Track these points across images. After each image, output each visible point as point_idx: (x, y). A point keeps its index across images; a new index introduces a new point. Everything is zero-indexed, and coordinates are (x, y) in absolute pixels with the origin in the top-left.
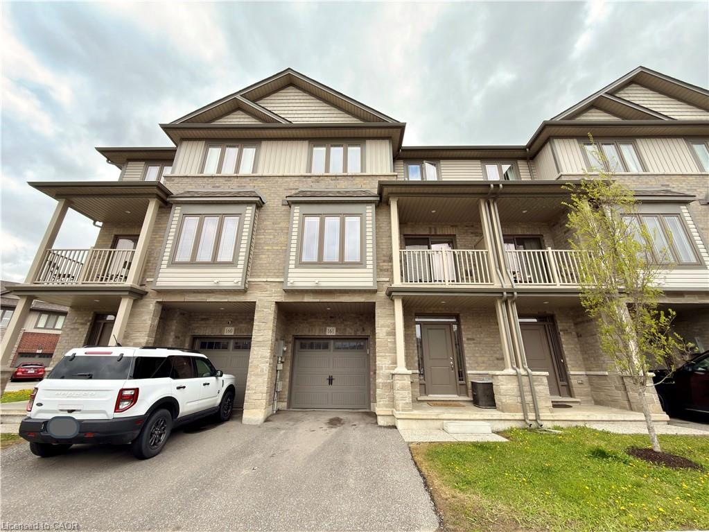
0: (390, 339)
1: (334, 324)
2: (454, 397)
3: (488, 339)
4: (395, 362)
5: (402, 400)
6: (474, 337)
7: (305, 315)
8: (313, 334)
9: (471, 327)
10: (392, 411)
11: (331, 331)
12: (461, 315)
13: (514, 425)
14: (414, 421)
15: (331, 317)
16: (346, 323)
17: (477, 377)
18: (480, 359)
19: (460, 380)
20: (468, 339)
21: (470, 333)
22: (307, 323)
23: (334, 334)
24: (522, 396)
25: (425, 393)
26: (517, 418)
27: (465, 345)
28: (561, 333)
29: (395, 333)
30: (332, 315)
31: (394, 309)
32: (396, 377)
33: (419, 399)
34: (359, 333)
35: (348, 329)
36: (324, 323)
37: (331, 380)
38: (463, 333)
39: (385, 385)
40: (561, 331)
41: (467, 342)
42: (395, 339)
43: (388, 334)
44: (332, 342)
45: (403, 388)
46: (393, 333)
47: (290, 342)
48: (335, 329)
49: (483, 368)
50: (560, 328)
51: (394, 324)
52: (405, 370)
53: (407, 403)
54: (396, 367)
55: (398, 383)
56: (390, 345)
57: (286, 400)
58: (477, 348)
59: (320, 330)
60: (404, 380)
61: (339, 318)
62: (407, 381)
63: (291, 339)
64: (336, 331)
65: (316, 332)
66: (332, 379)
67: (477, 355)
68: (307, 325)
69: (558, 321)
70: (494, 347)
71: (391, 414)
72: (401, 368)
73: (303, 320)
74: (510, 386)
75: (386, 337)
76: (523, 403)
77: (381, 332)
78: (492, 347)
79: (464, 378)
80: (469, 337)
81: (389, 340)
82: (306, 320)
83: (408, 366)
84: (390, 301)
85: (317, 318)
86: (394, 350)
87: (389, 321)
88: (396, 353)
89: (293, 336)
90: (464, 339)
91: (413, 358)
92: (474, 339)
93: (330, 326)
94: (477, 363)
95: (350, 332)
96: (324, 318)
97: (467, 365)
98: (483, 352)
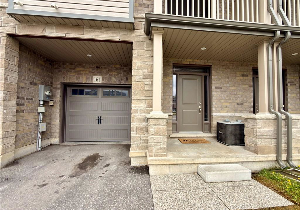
0: (147, 81)
1: (100, 73)
2: (200, 134)
3: (233, 88)
4: (151, 106)
5: (155, 145)
6: (222, 85)
7: (71, 64)
8: (80, 82)
9: (220, 77)
10: (146, 153)
11: (98, 80)
12: (213, 67)
13: (266, 166)
14: (168, 166)
15: (97, 67)
16: (111, 73)
17: (220, 118)
18: (224, 104)
19: (205, 120)
20: (216, 88)
21: (219, 82)
22: (75, 72)
23: (100, 82)
24: (278, 139)
25: (177, 131)
26: (270, 159)
27: (213, 93)
28: (289, 85)
29: (152, 76)
30: (99, 66)
31: (153, 50)
32: (151, 122)
33: (171, 136)
34: (123, 82)
35: (113, 78)
36: (90, 72)
37: (99, 120)
38: (213, 82)
39: (139, 128)
40: (289, 82)
41: (215, 90)
42: (152, 82)
43: (145, 77)
44: (100, 89)
45: (157, 133)
46: (150, 76)
47: (59, 89)
48: (101, 77)
49: (225, 112)
50: (288, 80)
51: (152, 66)
52: (160, 114)
53: (161, 149)
54: (151, 111)
55: (153, 128)
56: (147, 88)
57: (58, 136)
58: (223, 95)
59: (87, 78)
60: (160, 124)
61: (105, 68)
62: (163, 126)
63: (59, 86)
64: (103, 79)
65: (84, 80)
66: (101, 120)
67: (223, 101)
68: (75, 73)
69: (288, 75)
70: (237, 94)
71: (144, 155)
72: (157, 112)
73: (71, 69)
74: (266, 129)
75: (143, 80)
76: (278, 145)
77: (137, 74)
78: (235, 94)
79: (208, 118)
80: (218, 85)
81: (146, 83)
82: (74, 69)
83: (164, 110)
84: (149, 41)
85: (83, 67)
86: (151, 94)
87: (147, 63)
88: (152, 96)
89: (62, 83)
90: (213, 88)
91: (168, 102)
92: (221, 88)
93: (96, 75)
94: (221, 107)
95: (114, 81)
96: (90, 68)
97: (213, 109)
98: (227, 98)
